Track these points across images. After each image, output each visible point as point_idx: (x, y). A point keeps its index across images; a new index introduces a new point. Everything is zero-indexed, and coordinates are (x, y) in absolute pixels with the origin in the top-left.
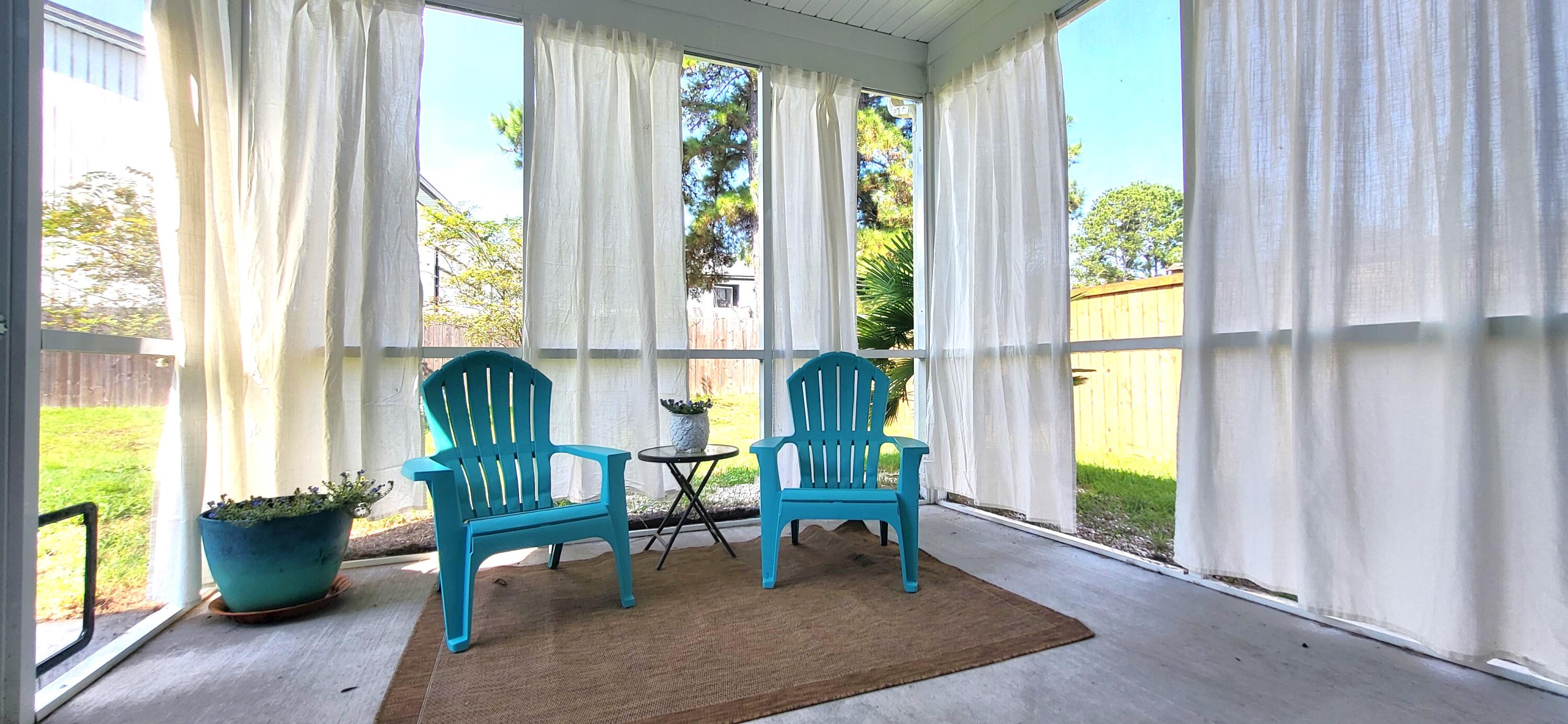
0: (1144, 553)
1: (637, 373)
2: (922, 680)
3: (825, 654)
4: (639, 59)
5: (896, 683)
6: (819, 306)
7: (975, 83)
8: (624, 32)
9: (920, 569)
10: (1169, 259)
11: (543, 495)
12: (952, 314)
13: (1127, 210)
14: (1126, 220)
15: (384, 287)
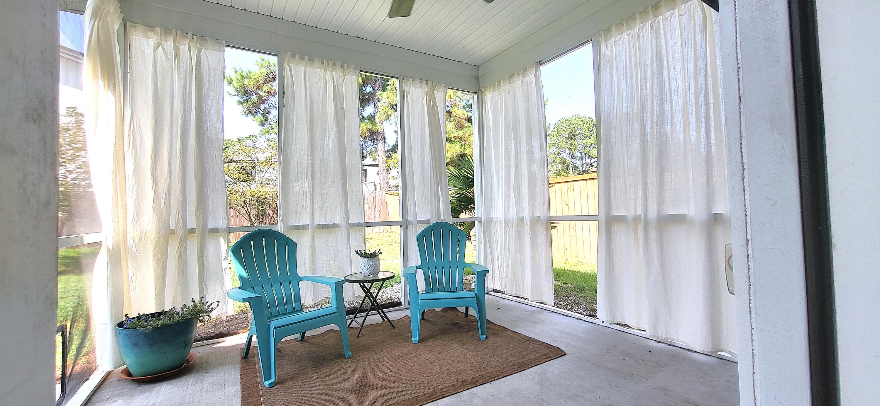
0: (585, 313)
1: (340, 236)
2: (495, 380)
3: (450, 373)
4: (337, 74)
5: (484, 383)
6: (430, 197)
7: (503, 89)
8: (330, 62)
9: (487, 328)
10: (591, 154)
11: (297, 304)
12: (493, 200)
13: (570, 129)
14: (570, 134)
15: (208, 196)
